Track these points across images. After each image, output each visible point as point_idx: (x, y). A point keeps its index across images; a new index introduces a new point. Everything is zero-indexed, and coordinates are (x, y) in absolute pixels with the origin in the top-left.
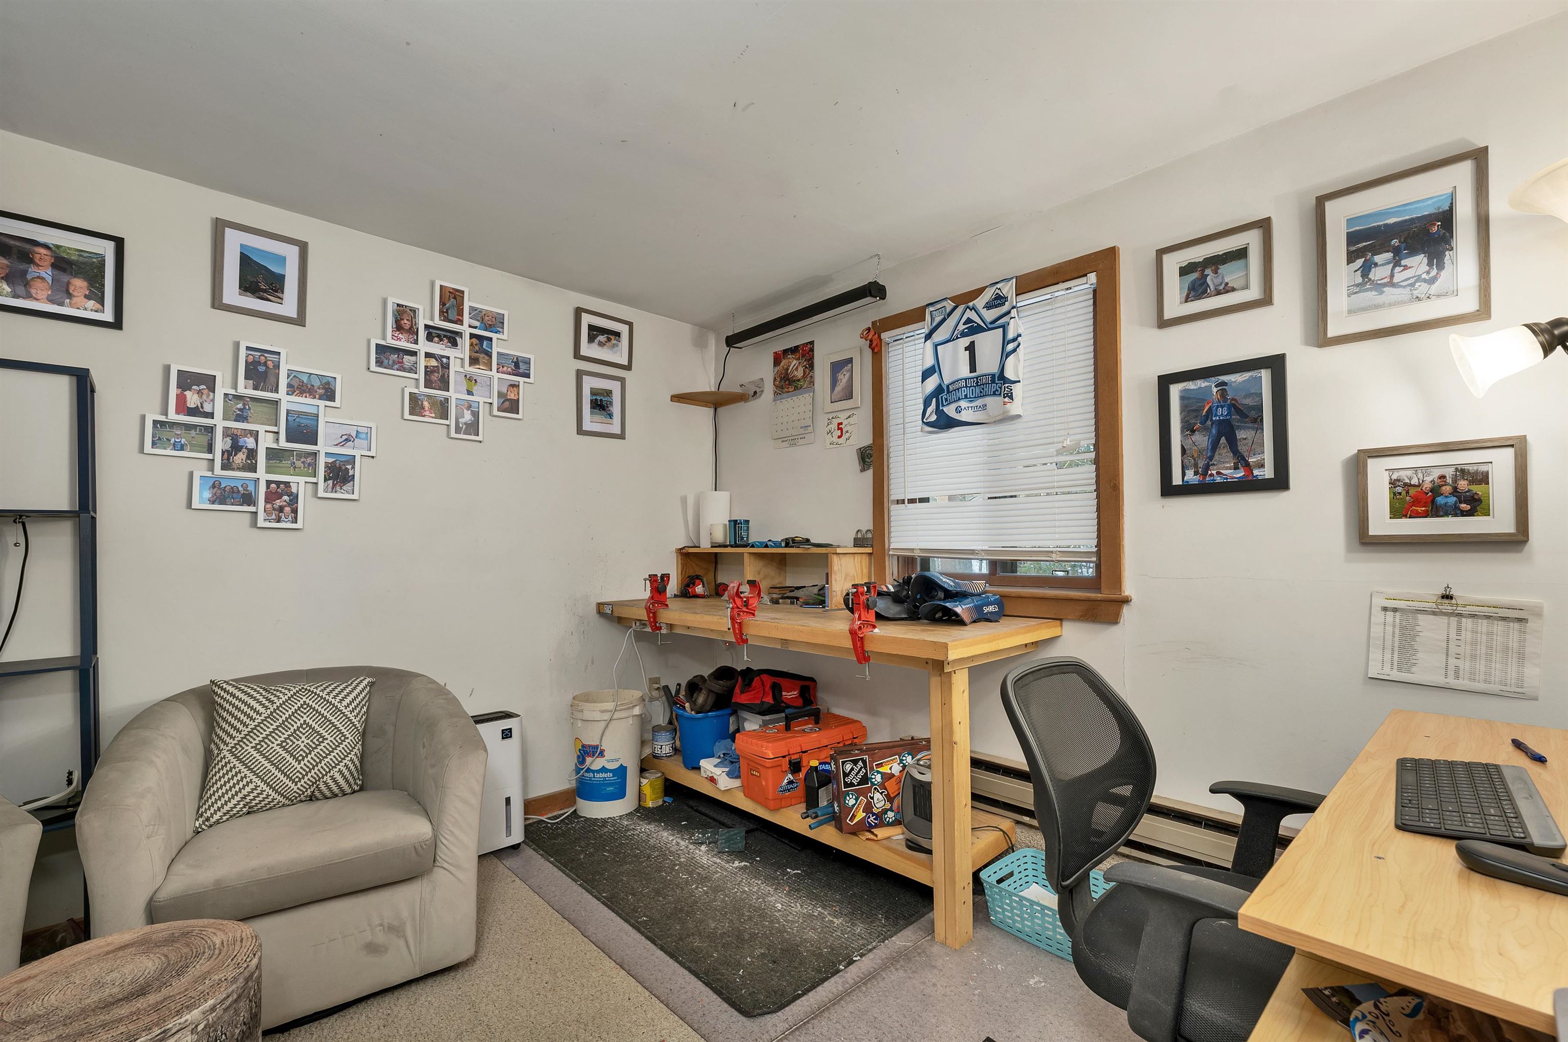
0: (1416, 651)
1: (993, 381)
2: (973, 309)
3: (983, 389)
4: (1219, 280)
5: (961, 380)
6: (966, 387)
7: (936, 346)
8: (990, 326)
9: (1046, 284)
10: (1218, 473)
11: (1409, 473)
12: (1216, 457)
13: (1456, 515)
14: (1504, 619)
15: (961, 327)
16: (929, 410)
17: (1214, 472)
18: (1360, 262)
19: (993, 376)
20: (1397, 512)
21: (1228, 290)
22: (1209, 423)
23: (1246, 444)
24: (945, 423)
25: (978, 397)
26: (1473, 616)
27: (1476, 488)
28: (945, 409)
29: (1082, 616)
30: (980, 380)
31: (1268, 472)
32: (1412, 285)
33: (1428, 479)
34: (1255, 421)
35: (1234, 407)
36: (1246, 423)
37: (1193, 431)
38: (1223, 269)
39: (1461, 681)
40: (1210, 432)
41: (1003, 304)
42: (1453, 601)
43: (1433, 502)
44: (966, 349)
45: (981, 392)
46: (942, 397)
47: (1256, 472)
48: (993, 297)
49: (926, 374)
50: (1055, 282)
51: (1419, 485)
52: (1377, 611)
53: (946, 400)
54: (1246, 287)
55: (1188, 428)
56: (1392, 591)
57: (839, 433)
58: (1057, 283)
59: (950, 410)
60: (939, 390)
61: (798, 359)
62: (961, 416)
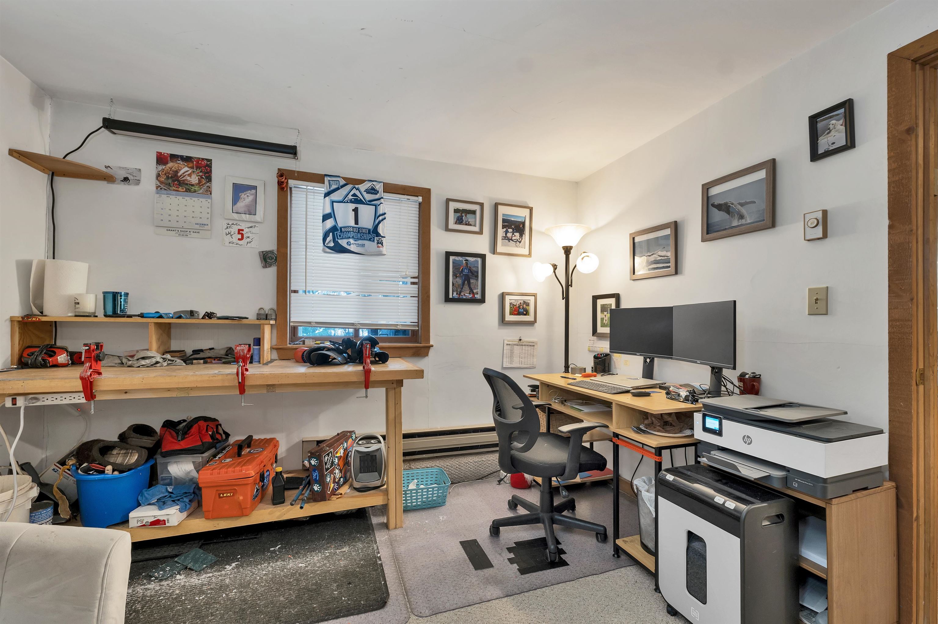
0: (514, 357)
1: (369, 232)
2: (357, 189)
3: (363, 236)
4: (466, 220)
5: (351, 227)
6: (353, 232)
7: (333, 202)
8: (368, 203)
9: (399, 193)
10: (464, 295)
11: (514, 301)
12: (464, 288)
13: (523, 315)
14: (530, 346)
15: (350, 197)
16: (328, 239)
17: (463, 294)
18: (505, 229)
19: (369, 230)
20: (511, 313)
21: (468, 224)
22: (462, 274)
23: (473, 285)
24: (339, 249)
25: (359, 239)
26: (525, 345)
27: (527, 307)
28: (339, 241)
29: (413, 355)
30: (361, 230)
31: (478, 296)
32: (516, 242)
33: (518, 303)
34: (476, 277)
35: (470, 270)
36: (473, 277)
37: (457, 277)
38: (468, 216)
39: (523, 365)
40: (462, 278)
41: (376, 194)
42: (521, 341)
43: (519, 310)
44: (353, 210)
45: (361, 237)
46: (337, 233)
47: (476, 296)
48: (370, 188)
49: (326, 217)
50: (403, 193)
51: (516, 305)
52: (505, 345)
53: (340, 236)
54: (475, 226)
55: (455, 275)
56: (509, 339)
57: (240, 236)
58: (405, 195)
59: (343, 243)
60: (334, 229)
61: (192, 168)
62: (350, 247)
